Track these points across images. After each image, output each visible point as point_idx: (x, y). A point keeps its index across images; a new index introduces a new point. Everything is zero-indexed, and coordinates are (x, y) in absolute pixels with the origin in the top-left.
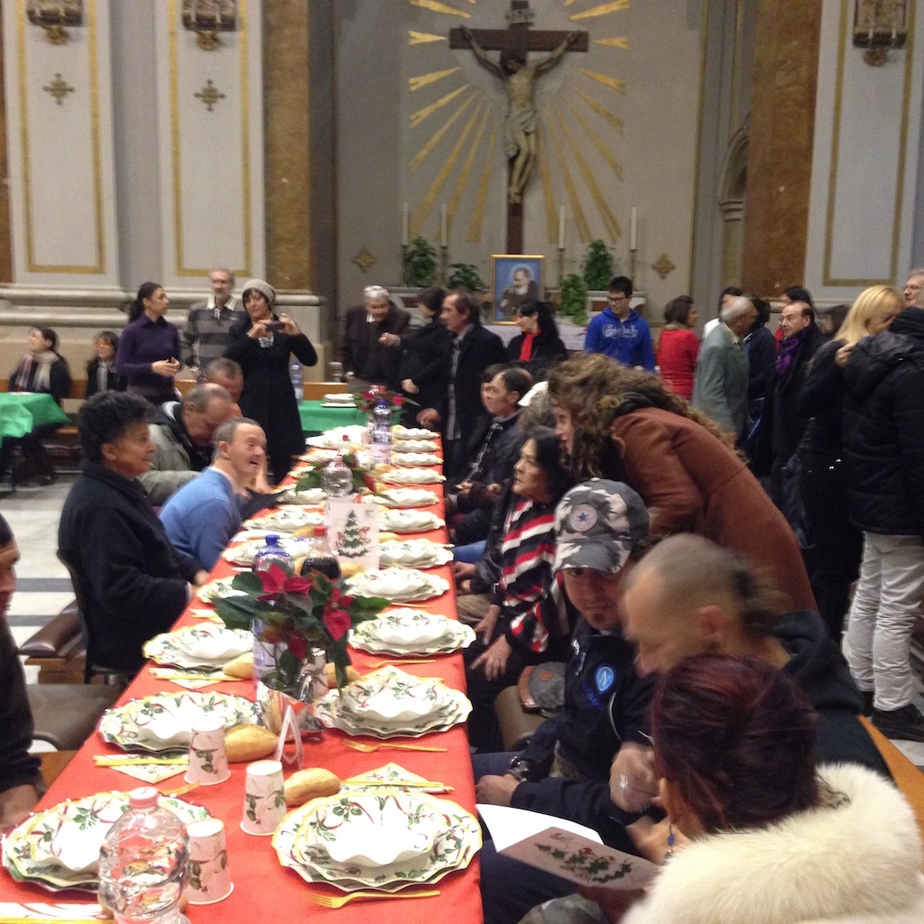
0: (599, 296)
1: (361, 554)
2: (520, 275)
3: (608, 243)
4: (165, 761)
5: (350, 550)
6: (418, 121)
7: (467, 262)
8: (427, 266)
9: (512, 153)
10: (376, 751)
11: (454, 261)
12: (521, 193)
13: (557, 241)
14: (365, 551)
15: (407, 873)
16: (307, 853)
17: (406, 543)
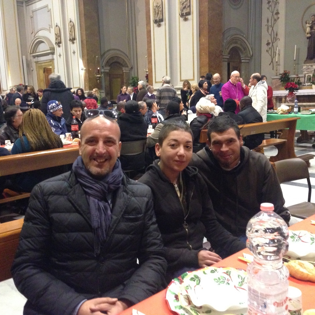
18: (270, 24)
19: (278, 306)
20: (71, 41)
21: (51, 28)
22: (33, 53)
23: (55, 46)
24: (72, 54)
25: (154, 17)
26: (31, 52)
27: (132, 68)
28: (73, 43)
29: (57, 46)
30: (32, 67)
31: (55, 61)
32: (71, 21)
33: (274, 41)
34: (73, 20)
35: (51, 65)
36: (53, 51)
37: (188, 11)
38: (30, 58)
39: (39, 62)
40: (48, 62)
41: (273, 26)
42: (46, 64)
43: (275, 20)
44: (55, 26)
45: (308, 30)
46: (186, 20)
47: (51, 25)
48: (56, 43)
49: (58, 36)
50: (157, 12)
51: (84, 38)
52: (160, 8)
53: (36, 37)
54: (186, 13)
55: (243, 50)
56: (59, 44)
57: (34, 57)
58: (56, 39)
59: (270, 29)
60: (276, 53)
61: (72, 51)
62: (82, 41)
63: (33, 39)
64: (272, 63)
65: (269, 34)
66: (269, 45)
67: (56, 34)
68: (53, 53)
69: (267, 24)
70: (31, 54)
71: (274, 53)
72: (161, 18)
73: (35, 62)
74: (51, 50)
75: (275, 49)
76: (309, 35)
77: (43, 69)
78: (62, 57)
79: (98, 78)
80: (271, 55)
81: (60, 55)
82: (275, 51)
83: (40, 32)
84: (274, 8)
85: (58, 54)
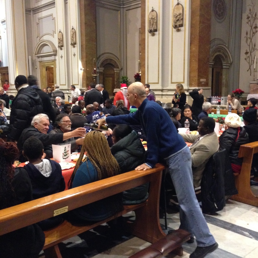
18: (249, 36)
20: (72, 45)
21: (54, 34)
22: (38, 54)
23: (57, 48)
24: (73, 56)
25: (149, 27)
26: (36, 53)
27: (122, 69)
28: (74, 47)
29: (60, 49)
30: (36, 66)
31: (56, 61)
32: (73, 29)
33: (252, 51)
34: (75, 28)
35: (53, 65)
36: (56, 53)
37: (181, 23)
38: (35, 58)
39: (43, 62)
40: (51, 62)
41: (251, 38)
42: (49, 63)
43: (254, 33)
44: (59, 32)
46: (178, 30)
47: (54, 31)
48: (59, 46)
49: (61, 41)
50: (152, 23)
51: (84, 43)
52: (155, 20)
53: (41, 41)
54: (179, 25)
55: (225, 57)
56: (61, 47)
57: (38, 57)
58: (59, 43)
59: (249, 40)
60: (254, 61)
61: (73, 54)
62: (82, 46)
63: (39, 42)
64: (250, 70)
65: (248, 45)
66: (248, 54)
67: (59, 39)
68: (55, 55)
69: (246, 36)
70: (36, 54)
71: (252, 61)
72: (156, 28)
73: (39, 62)
74: (54, 52)
75: (253, 58)
77: (45, 68)
78: (63, 58)
79: (94, 77)
80: (249, 63)
81: (62, 57)
82: (253, 59)
83: (44, 36)
84: (253, 22)
85: (60, 56)
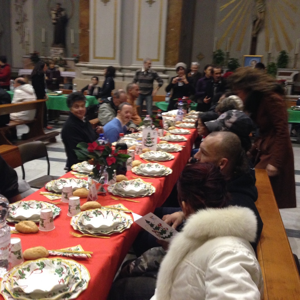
0: (281, 70)
1: (151, 146)
2: (253, 62)
3: (287, 51)
4: (58, 195)
5: (148, 145)
6: (223, 9)
7: (236, 57)
8: (221, 59)
9: (255, 19)
10: (119, 200)
11: (231, 57)
12: (257, 33)
13: (268, 51)
14: (152, 145)
15: (104, 231)
16: (79, 223)
17: (169, 144)
19: (3, 250)
45: (54, 16)
66: (19, 24)
76: (54, 21)
